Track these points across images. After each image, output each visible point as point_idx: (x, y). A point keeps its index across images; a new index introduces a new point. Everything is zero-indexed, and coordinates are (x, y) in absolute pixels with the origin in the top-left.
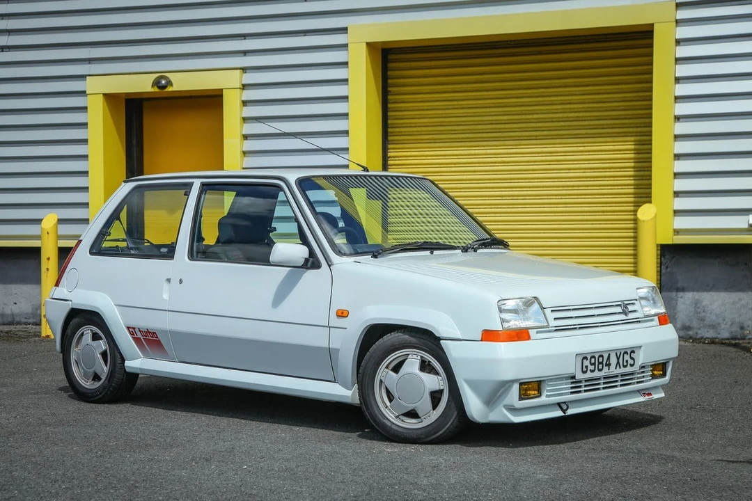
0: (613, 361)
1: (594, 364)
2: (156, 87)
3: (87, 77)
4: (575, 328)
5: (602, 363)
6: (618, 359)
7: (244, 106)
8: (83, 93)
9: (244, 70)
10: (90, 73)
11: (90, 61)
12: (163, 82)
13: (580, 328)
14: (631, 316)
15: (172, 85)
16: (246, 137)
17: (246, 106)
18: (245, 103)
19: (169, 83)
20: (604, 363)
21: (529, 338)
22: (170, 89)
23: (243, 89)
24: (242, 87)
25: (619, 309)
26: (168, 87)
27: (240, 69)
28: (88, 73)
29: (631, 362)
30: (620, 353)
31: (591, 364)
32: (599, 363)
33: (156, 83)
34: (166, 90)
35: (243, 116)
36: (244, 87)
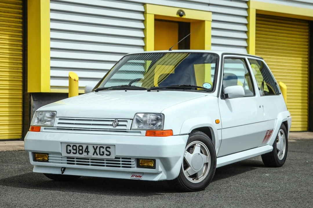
0: (91, 150)
1: (76, 150)
4: (72, 129)
5: (82, 150)
6: (95, 150)
13: (74, 130)
14: (118, 127)
20: (84, 150)
21: (39, 131)
25: (111, 123)
29: (106, 153)
30: (97, 147)
31: (74, 149)
32: (79, 150)
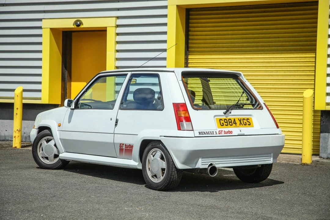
2: (75, 25)
3: (43, 20)
7: (117, 35)
8: (40, 28)
9: (118, 18)
10: (45, 18)
11: (45, 12)
12: (78, 23)
15: (83, 25)
16: (118, 51)
17: (118, 35)
18: (118, 34)
19: (81, 23)
22: (82, 26)
23: (117, 27)
24: (116, 26)
26: (81, 25)
27: (116, 17)
28: (43, 18)
33: (75, 23)
34: (80, 27)
35: (116, 40)
36: (118, 26)
